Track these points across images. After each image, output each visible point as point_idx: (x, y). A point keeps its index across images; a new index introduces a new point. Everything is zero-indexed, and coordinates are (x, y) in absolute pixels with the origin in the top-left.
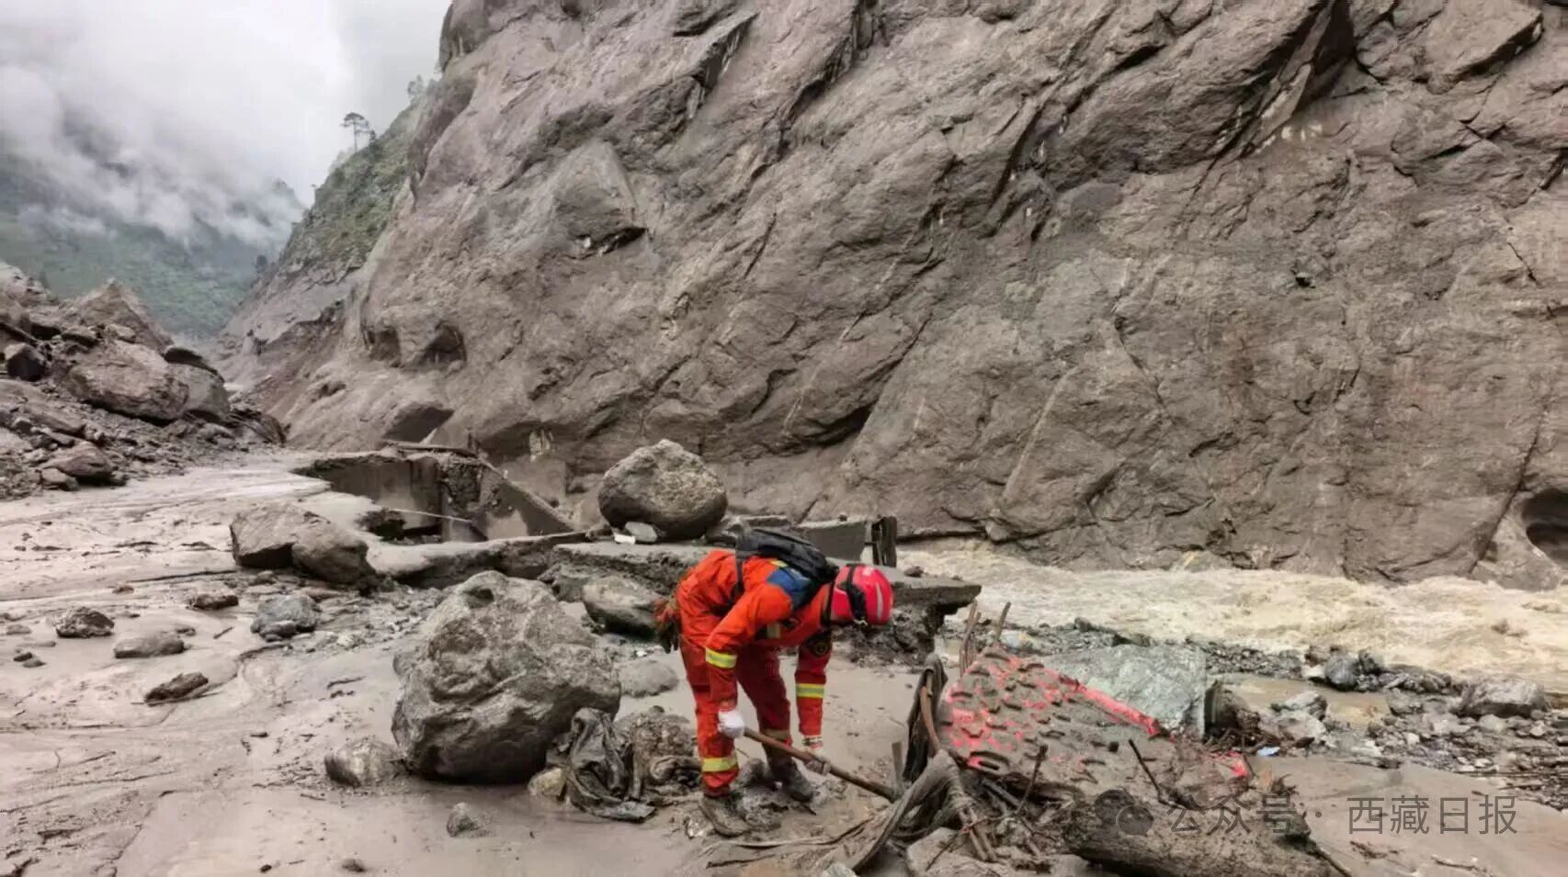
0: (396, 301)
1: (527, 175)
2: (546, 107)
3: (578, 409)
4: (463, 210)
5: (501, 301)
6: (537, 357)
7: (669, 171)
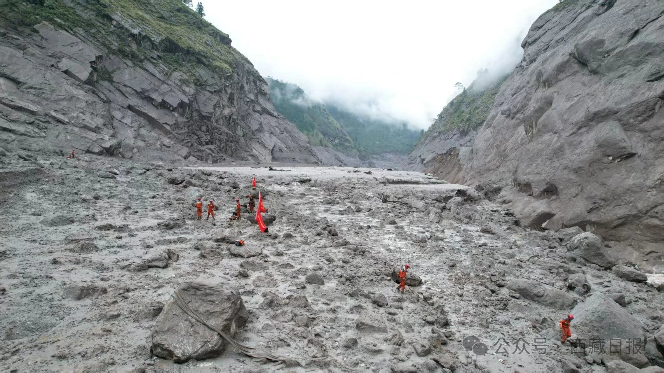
0: (529, 173)
1: (580, 131)
2: (588, 108)
3: (609, 218)
4: (553, 143)
5: (573, 177)
6: (590, 198)
7: (646, 131)
